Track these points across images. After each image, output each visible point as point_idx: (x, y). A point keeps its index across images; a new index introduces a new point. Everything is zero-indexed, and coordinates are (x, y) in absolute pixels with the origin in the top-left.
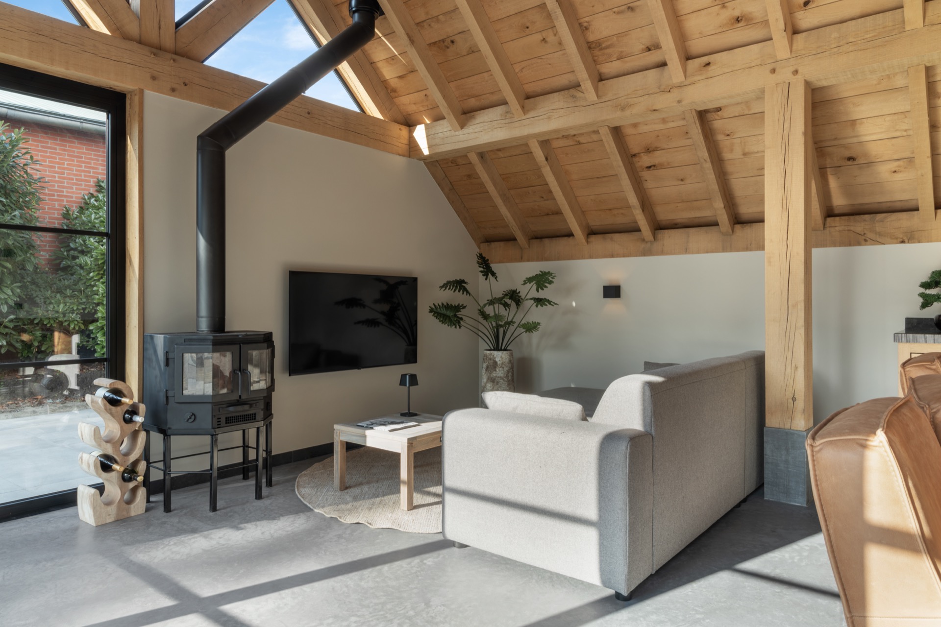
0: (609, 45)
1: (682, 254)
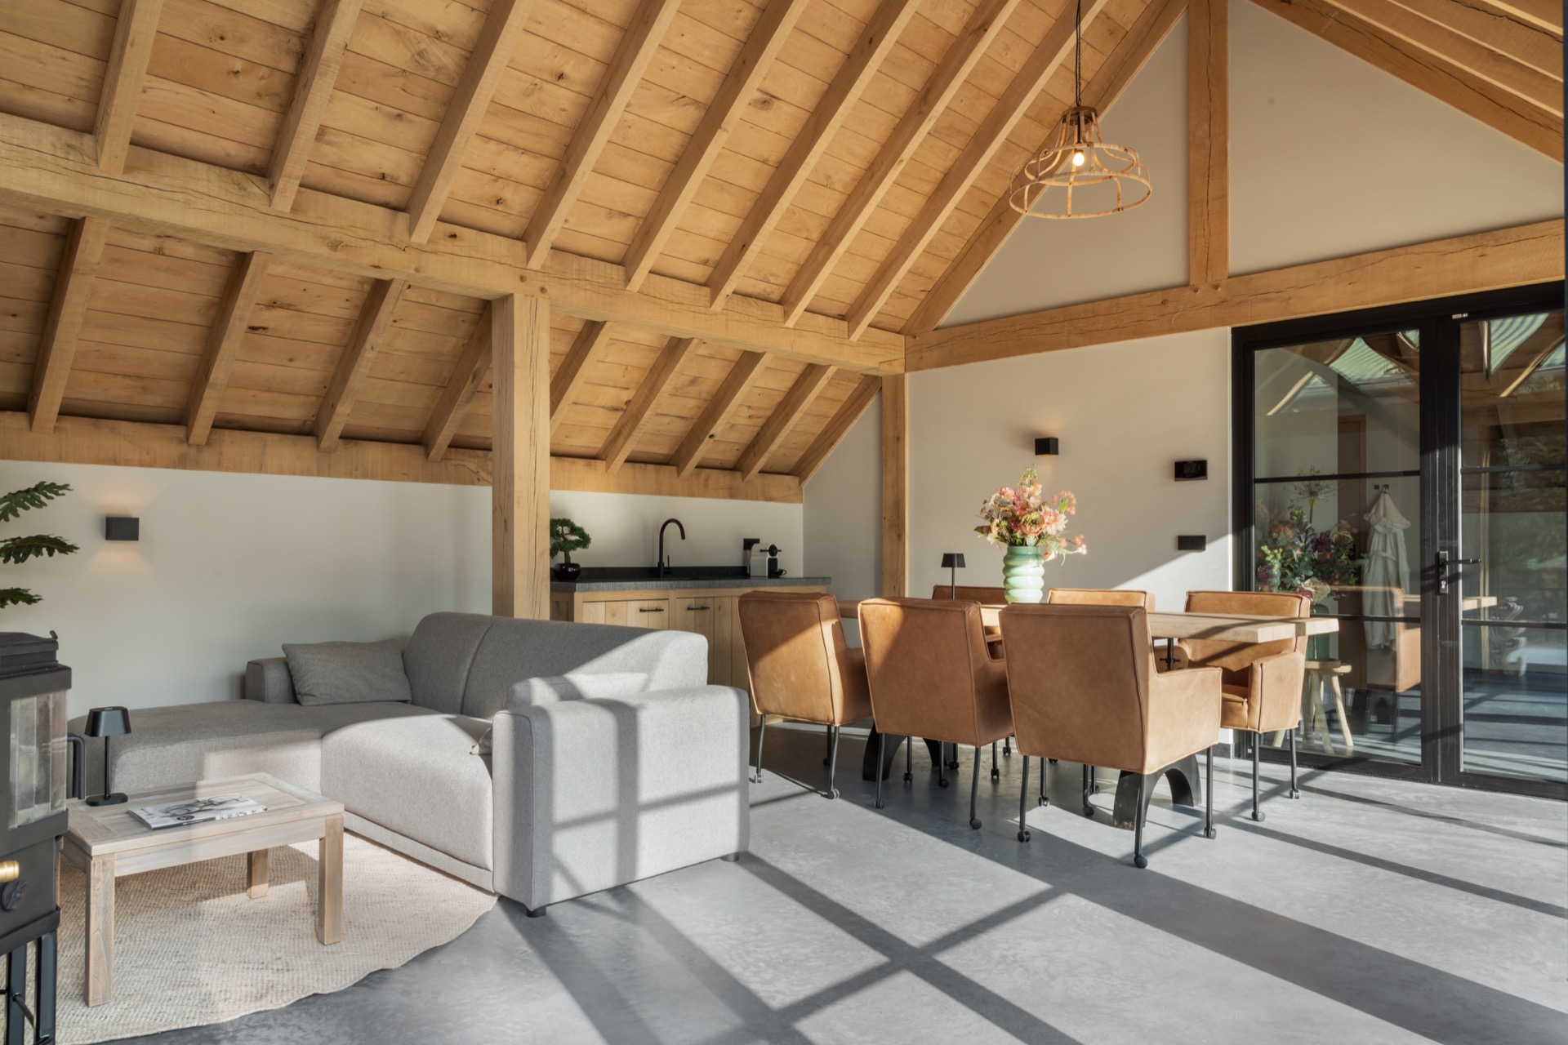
0: (335, 142)
1: (255, 472)
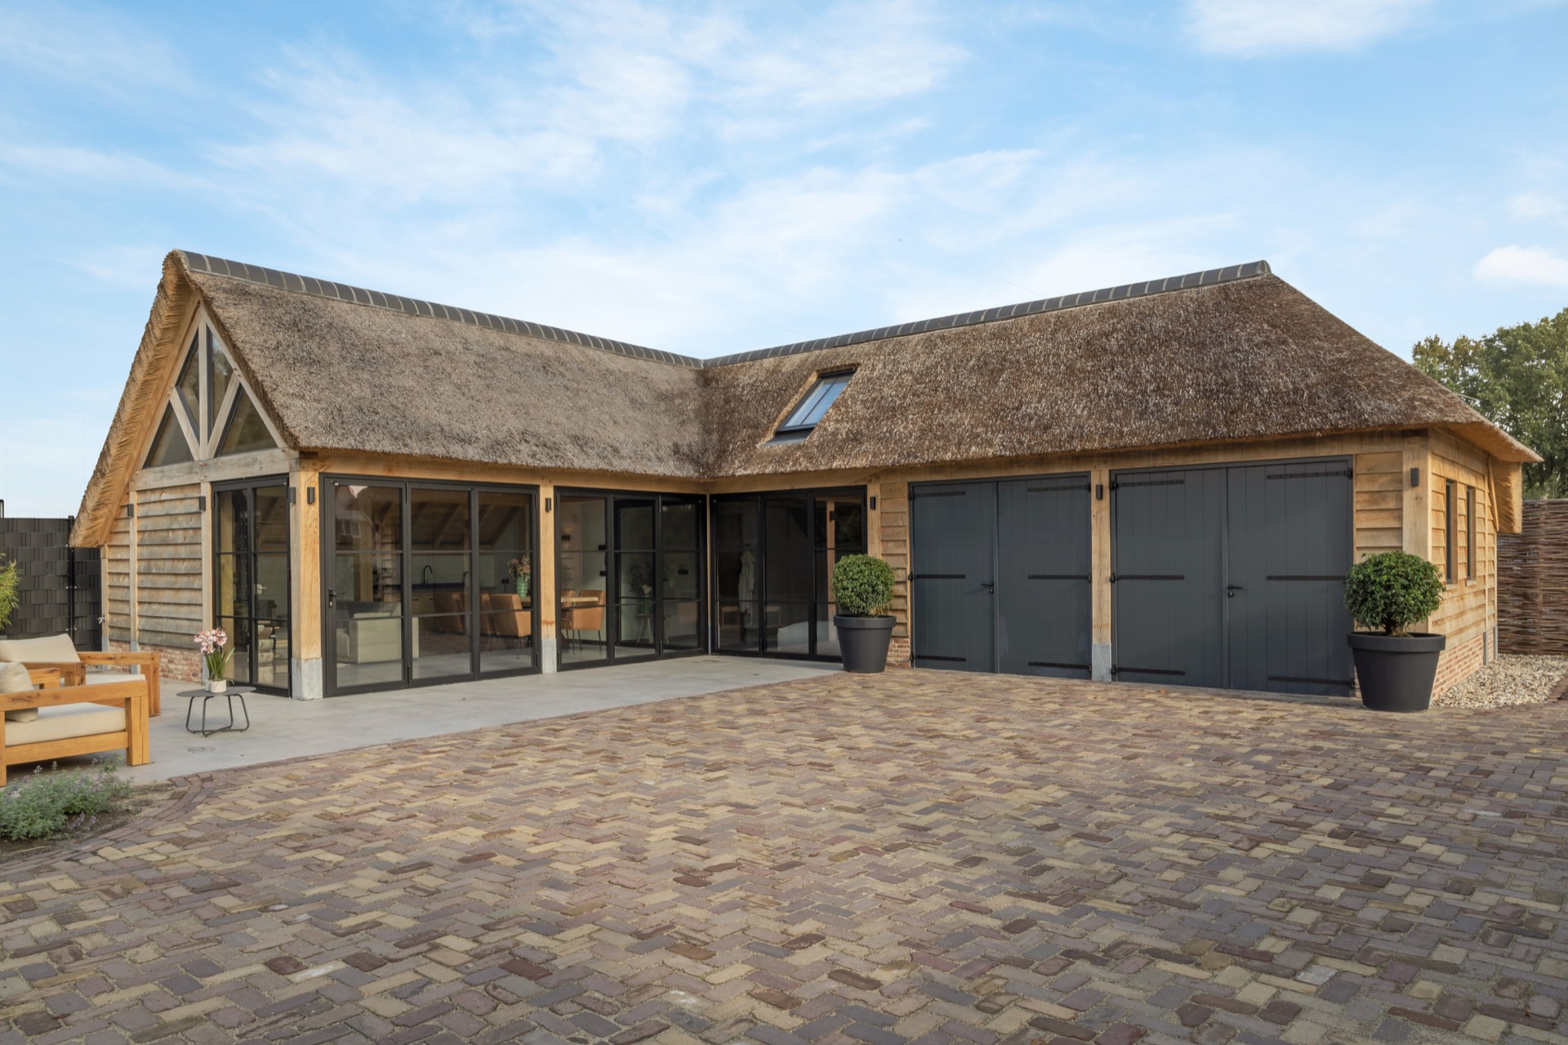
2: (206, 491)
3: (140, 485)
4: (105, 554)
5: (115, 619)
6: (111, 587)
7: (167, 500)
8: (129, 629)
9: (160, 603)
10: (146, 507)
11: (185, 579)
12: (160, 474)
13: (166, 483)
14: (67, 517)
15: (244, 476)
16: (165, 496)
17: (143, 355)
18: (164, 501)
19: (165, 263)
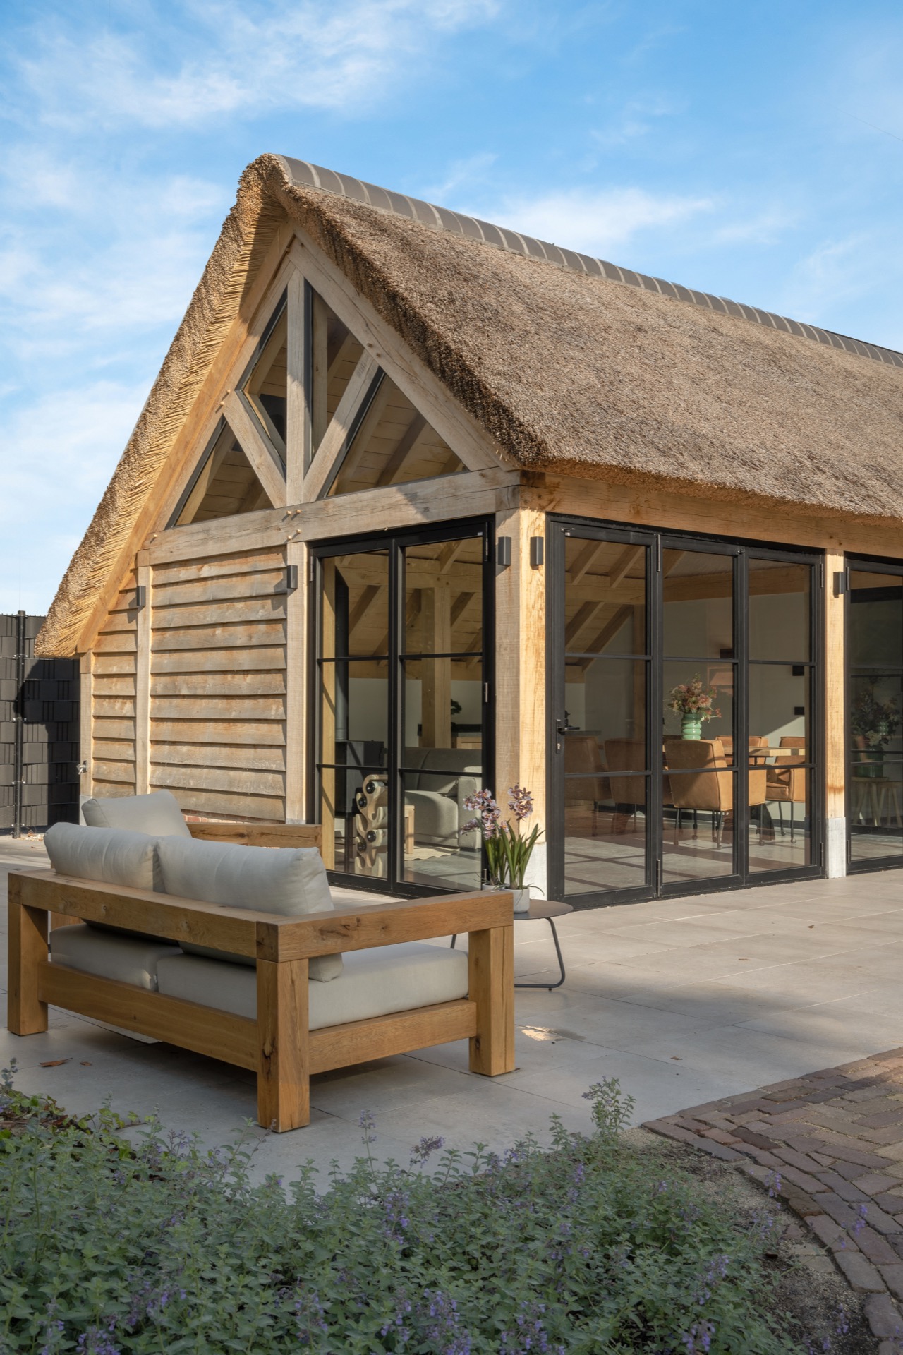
2: (299, 556)
3: (161, 556)
4: (88, 667)
5: (105, 767)
6: (97, 717)
7: (212, 578)
8: (134, 784)
9: (194, 744)
10: (169, 590)
11: (248, 703)
12: (201, 536)
13: (213, 549)
14: (15, 613)
15: (386, 526)
16: (207, 571)
17: (186, 342)
18: (205, 579)
19: (246, 175)
